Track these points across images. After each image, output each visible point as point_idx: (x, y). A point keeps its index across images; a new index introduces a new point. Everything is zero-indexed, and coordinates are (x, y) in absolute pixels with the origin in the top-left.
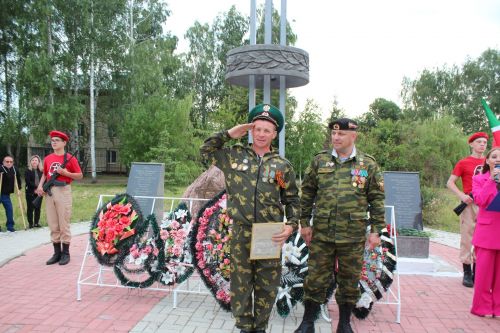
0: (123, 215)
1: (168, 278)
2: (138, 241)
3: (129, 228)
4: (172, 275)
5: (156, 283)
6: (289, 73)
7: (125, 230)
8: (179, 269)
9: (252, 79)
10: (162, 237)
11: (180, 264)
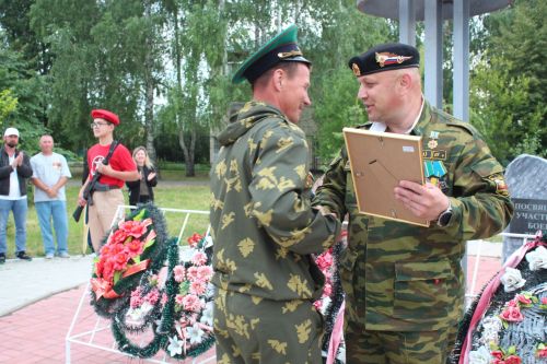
0: (133, 238)
1: (176, 347)
2: (146, 281)
3: (137, 260)
4: (181, 343)
5: (161, 352)
7: (131, 262)
8: (196, 333)
10: (177, 278)
11: (196, 325)
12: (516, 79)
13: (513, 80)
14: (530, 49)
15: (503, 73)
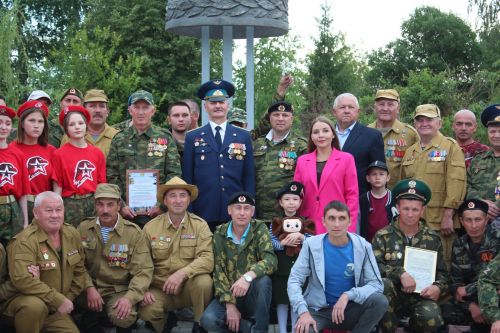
6: (261, 22)
9: (206, 31)
12: (125, 58)
13: (121, 60)
14: (139, 19)
15: (108, 48)
